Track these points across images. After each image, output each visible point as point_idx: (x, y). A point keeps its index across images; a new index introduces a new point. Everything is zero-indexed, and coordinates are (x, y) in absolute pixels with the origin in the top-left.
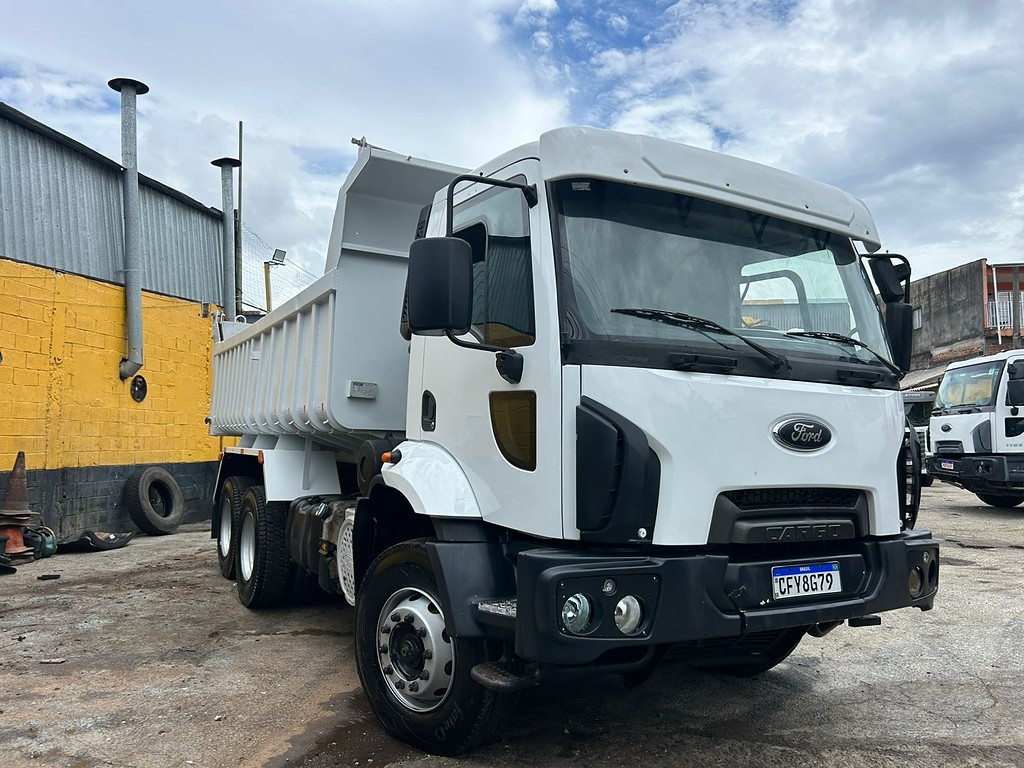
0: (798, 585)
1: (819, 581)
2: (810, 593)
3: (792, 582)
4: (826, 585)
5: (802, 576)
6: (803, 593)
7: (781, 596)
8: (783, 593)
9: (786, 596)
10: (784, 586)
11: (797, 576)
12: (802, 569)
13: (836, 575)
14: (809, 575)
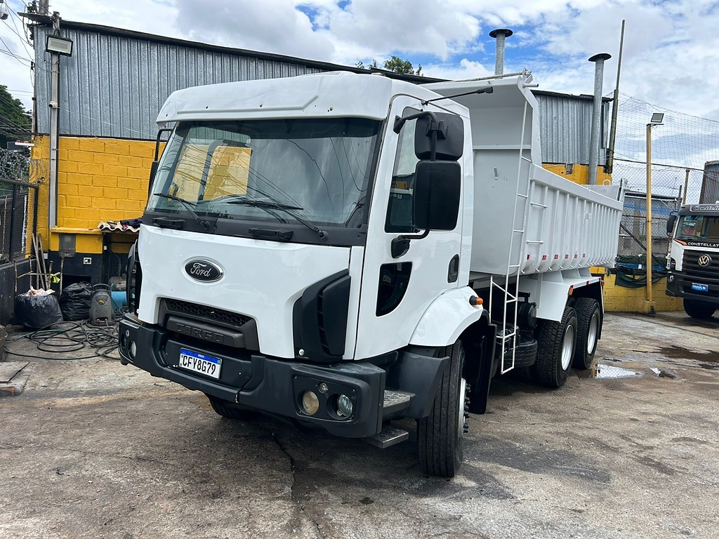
0: (195, 364)
1: (208, 366)
2: (201, 371)
3: (192, 361)
4: (211, 371)
5: (198, 359)
6: (196, 370)
7: (183, 366)
8: (185, 365)
9: (186, 367)
10: (186, 361)
11: (196, 358)
12: (199, 355)
13: (218, 367)
14: (202, 361)
